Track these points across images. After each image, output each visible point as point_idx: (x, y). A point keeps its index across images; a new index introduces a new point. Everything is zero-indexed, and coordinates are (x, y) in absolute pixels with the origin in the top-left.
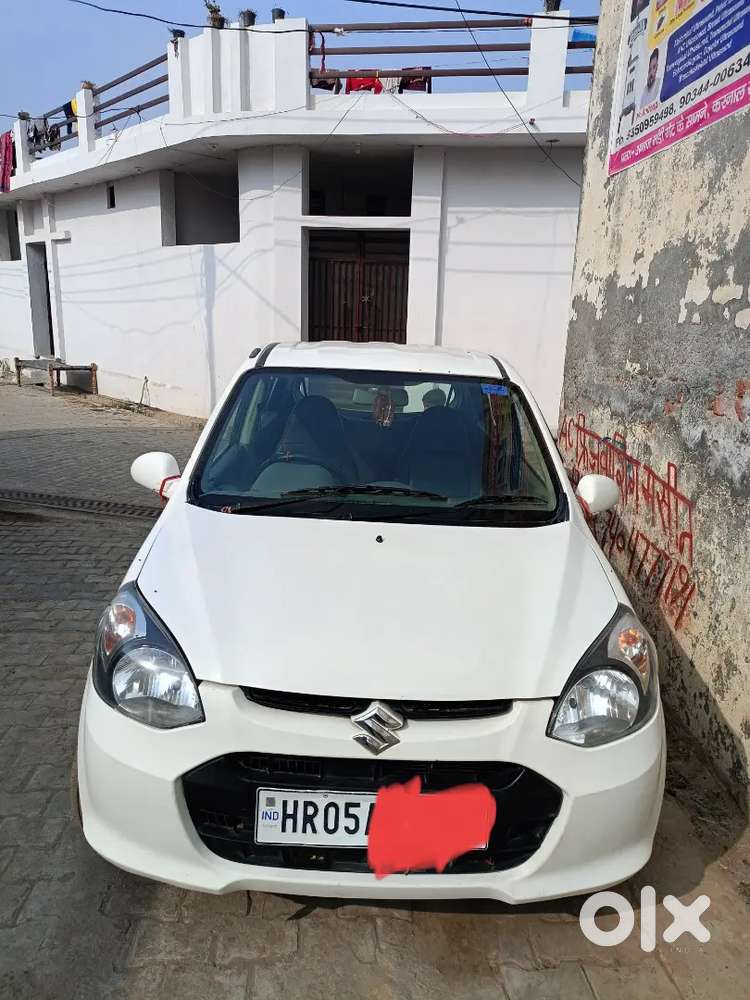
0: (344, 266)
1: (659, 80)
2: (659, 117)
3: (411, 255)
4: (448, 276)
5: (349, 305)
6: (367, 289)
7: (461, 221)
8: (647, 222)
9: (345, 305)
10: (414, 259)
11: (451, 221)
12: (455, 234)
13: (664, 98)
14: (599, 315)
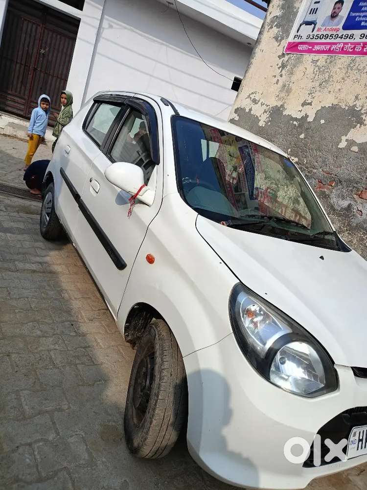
0: (30, 25)
1: (342, 17)
2: (337, 36)
3: (78, 36)
4: (97, 57)
5: (30, 51)
6: (43, 45)
7: (111, 27)
8: (318, 89)
9: (28, 50)
10: (79, 38)
11: (105, 24)
12: (106, 33)
13: (345, 28)
14: (261, 124)
